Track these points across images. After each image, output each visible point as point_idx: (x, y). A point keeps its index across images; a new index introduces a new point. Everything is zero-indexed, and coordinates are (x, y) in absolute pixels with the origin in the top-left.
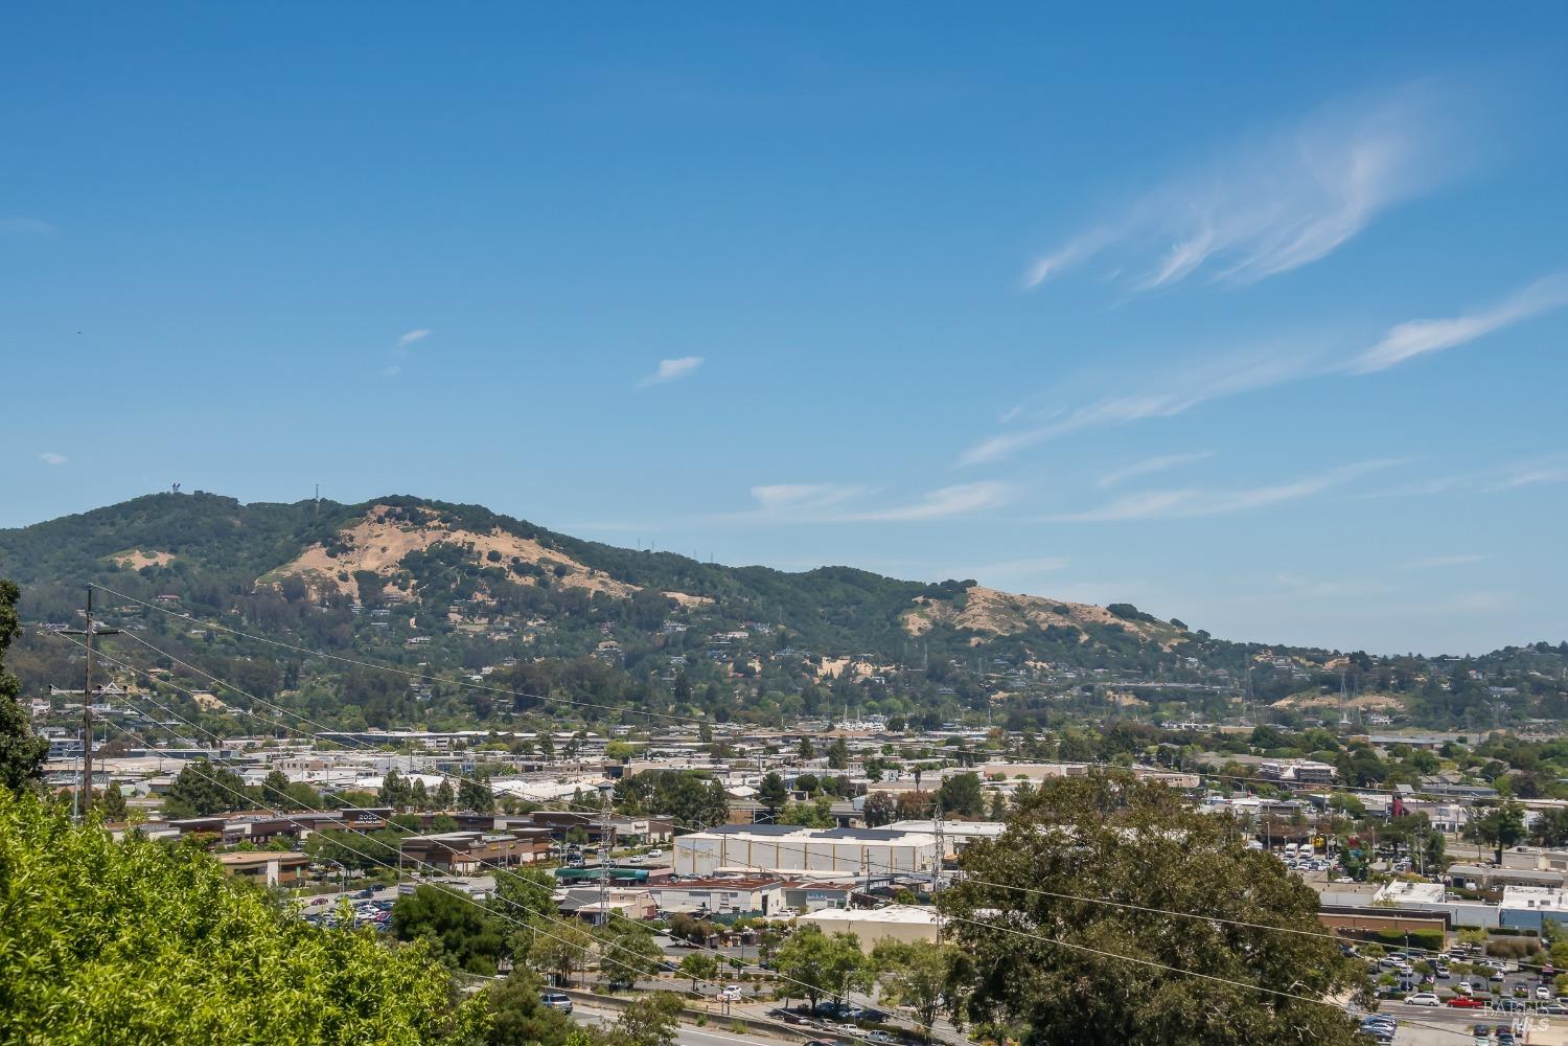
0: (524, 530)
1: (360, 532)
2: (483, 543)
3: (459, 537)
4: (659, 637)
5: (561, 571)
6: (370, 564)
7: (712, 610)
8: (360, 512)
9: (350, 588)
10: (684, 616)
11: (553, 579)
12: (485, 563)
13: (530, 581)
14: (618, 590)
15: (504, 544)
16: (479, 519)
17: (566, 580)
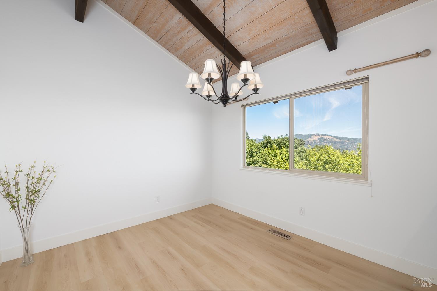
0: (329, 136)
2: (325, 137)
4: (344, 144)
6: (314, 139)
7: (350, 142)
8: (313, 135)
9: (313, 141)
10: (347, 142)
11: (332, 140)
12: (325, 139)
13: (330, 140)
14: (339, 140)
15: (327, 137)
16: (325, 135)
17: (334, 140)
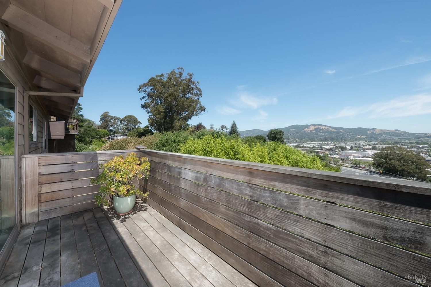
1: (310, 127)
2: (321, 127)
3: (319, 127)
5: (329, 129)
6: (311, 129)
7: (345, 132)
8: (310, 125)
9: (309, 131)
10: (342, 132)
11: (328, 130)
12: (322, 129)
13: (326, 130)
14: (335, 130)
15: (324, 127)
